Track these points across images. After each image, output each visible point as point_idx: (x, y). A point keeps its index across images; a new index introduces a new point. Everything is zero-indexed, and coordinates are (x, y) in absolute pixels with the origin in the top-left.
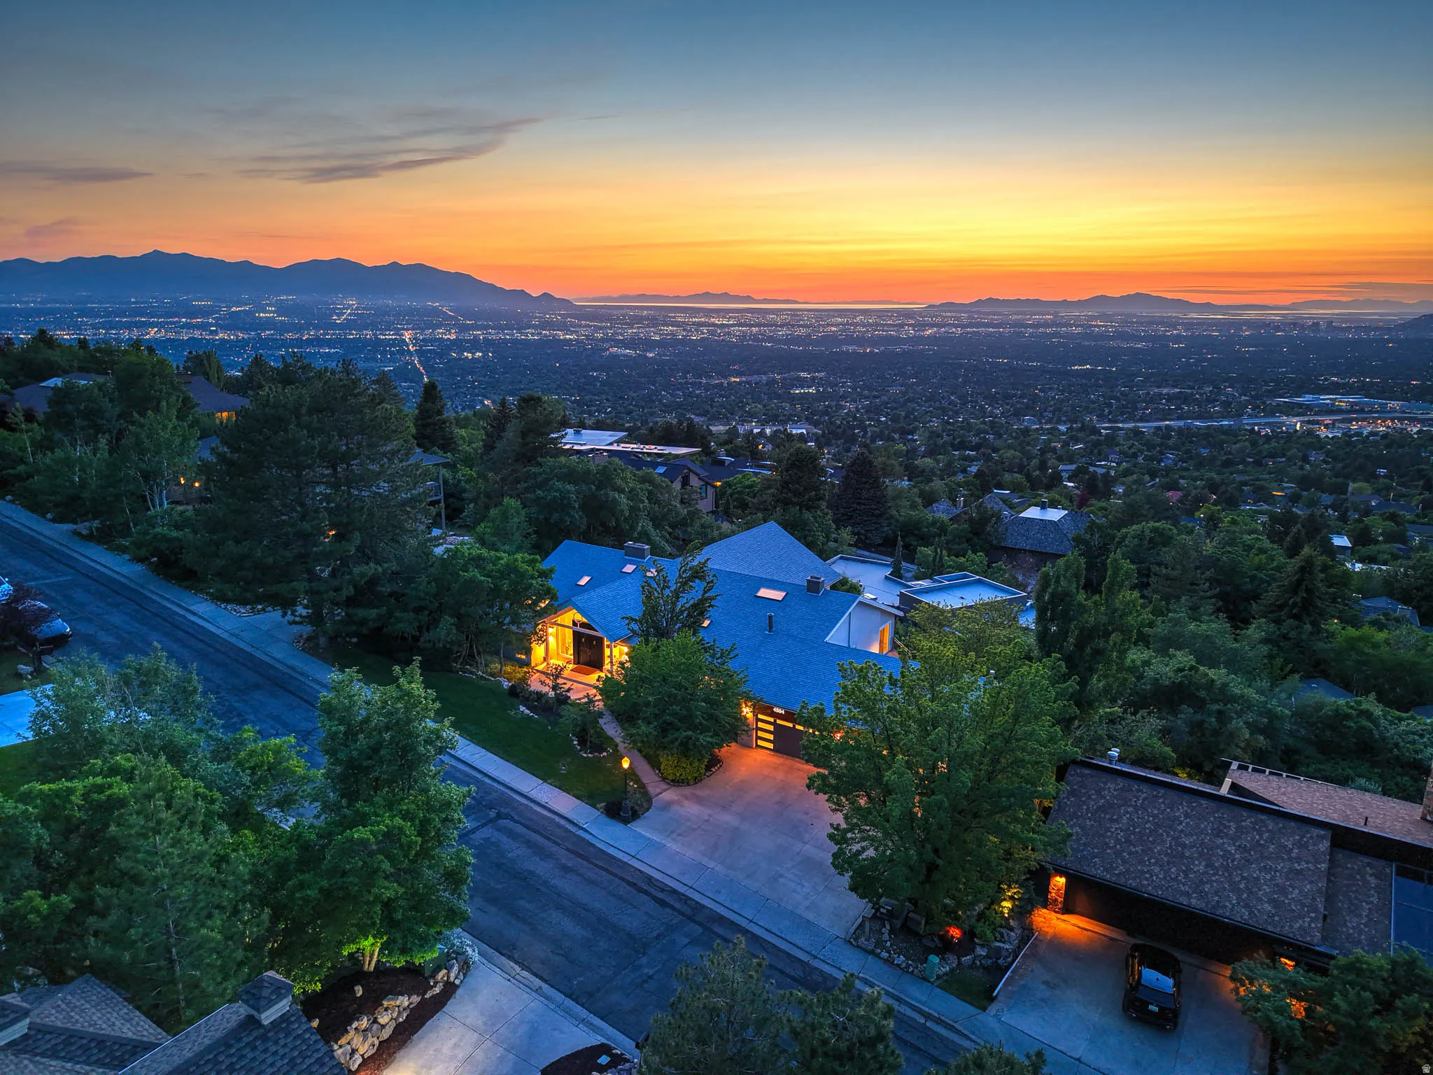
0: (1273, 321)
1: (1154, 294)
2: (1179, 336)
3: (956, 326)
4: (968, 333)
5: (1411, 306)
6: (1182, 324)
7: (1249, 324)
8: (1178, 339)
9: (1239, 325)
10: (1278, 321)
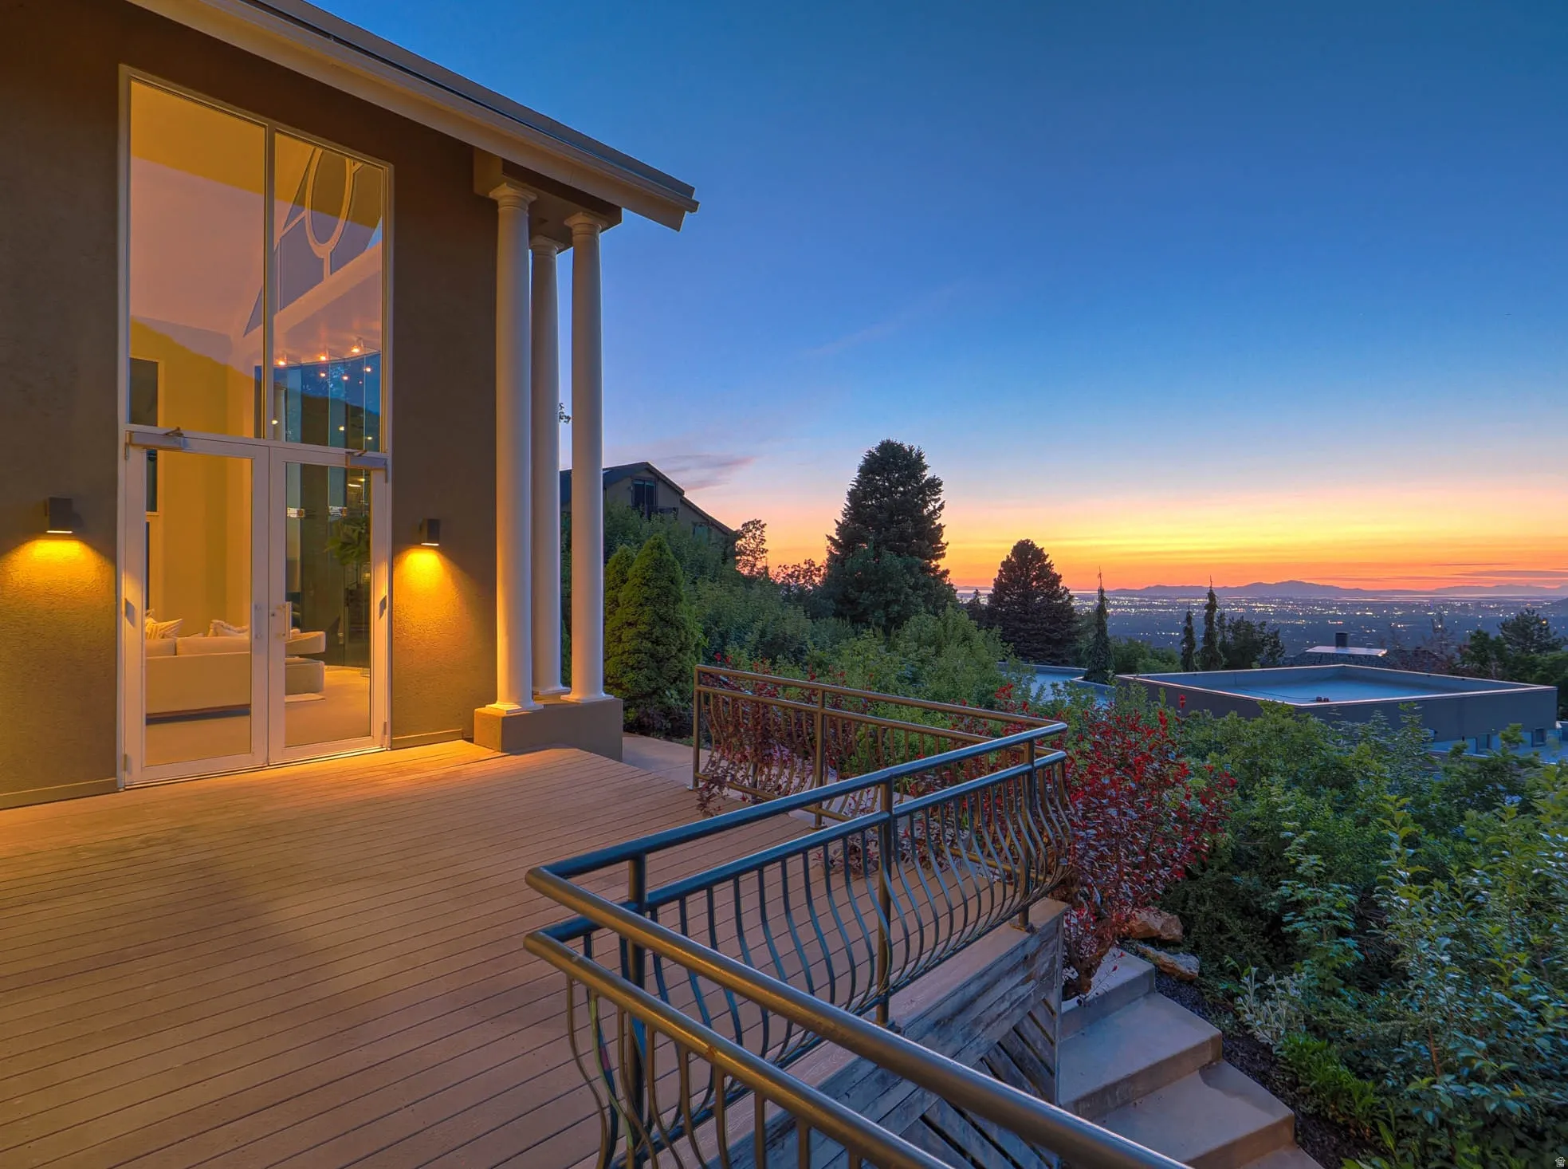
0: (1423, 604)
1: (1307, 582)
2: (1335, 615)
3: (1130, 607)
4: (1142, 612)
5: (1553, 590)
6: (1337, 605)
7: (1401, 606)
8: (1335, 617)
9: (1390, 606)
10: (1427, 603)
